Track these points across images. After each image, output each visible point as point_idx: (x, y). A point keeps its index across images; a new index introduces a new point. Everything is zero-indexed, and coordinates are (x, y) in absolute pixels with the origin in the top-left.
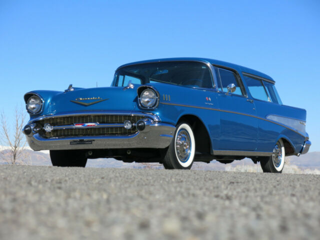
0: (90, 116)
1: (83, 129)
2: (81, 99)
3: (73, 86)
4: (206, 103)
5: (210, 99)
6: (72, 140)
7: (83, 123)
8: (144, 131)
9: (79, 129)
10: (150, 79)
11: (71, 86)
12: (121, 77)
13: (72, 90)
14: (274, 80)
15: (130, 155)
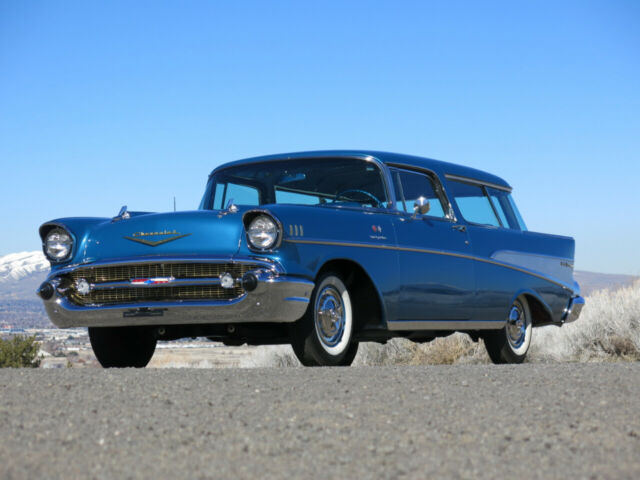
0: (159, 265)
1: (145, 289)
2: (142, 234)
3: (129, 209)
4: (373, 237)
5: (380, 229)
6: (126, 308)
7: (145, 278)
8: (255, 292)
9: (139, 288)
10: (276, 187)
11: (124, 208)
12: (220, 188)
13: (127, 215)
14: (511, 185)
15: (233, 333)
